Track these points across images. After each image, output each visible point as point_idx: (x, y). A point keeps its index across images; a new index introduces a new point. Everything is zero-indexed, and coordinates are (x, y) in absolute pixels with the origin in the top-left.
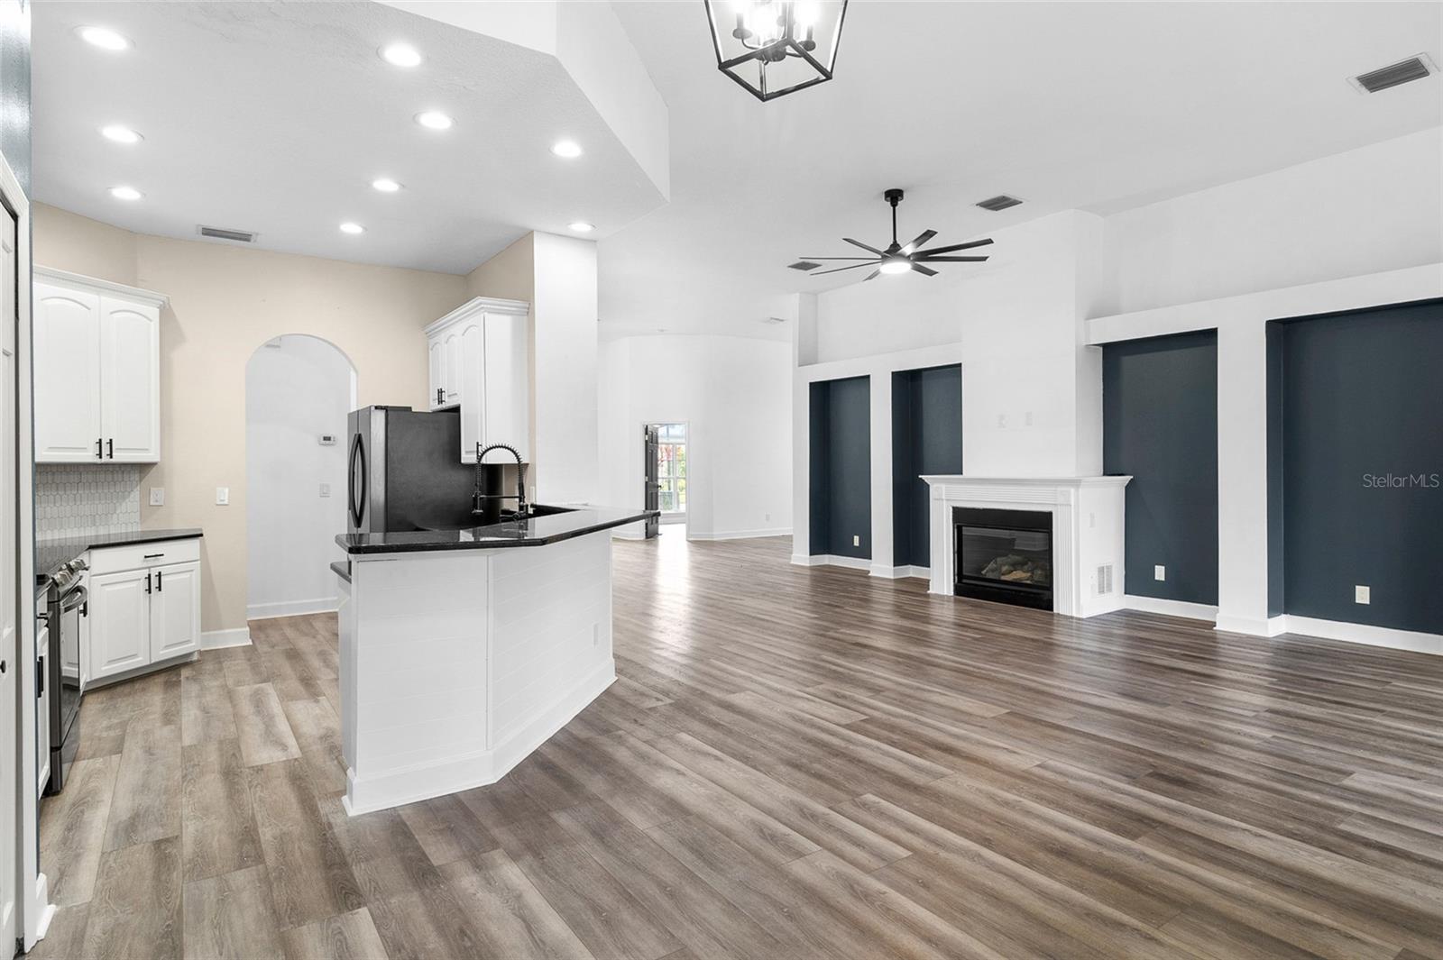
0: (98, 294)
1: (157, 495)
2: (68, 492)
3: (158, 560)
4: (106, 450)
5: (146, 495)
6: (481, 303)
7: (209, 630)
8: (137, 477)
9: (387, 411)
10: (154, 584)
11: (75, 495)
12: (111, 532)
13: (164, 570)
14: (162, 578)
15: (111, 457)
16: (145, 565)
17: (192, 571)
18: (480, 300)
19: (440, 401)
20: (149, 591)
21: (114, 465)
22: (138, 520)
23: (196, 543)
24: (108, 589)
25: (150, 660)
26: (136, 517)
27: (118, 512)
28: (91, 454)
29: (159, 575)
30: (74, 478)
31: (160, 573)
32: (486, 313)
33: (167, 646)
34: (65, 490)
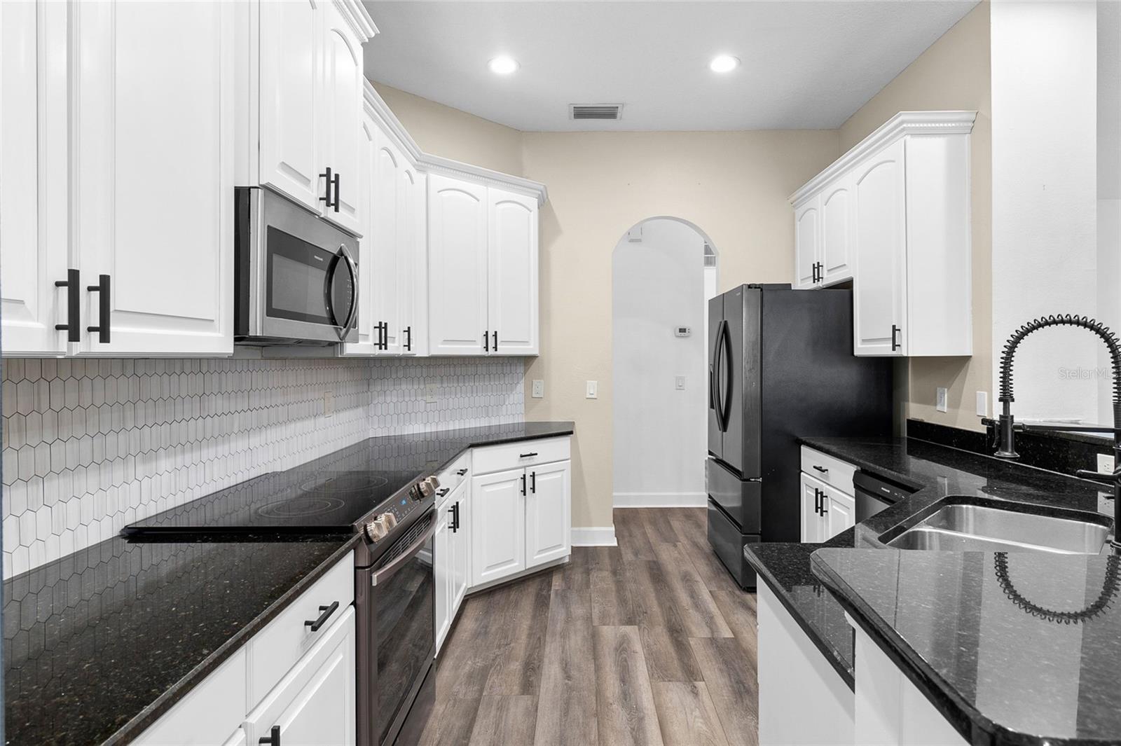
0: (486, 186)
1: (538, 387)
2: (467, 385)
3: (532, 459)
4: (491, 344)
5: (529, 387)
6: (902, 122)
7: (579, 526)
8: (521, 369)
9: (762, 290)
10: (528, 485)
11: (472, 387)
12: (501, 424)
13: (537, 470)
14: (536, 477)
15: (496, 350)
16: (522, 464)
17: (563, 470)
18: (904, 116)
19: (817, 278)
20: (524, 492)
21: (498, 357)
22: (523, 412)
23: (565, 442)
24: (488, 489)
25: (525, 566)
26: (521, 408)
27: (507, 403)
28: (480, 347)
29: (533, 475)
30: (471, 370)
31: (534, 473)
32: (908, 138)
33: (539, 551)
34: (464, 382)
